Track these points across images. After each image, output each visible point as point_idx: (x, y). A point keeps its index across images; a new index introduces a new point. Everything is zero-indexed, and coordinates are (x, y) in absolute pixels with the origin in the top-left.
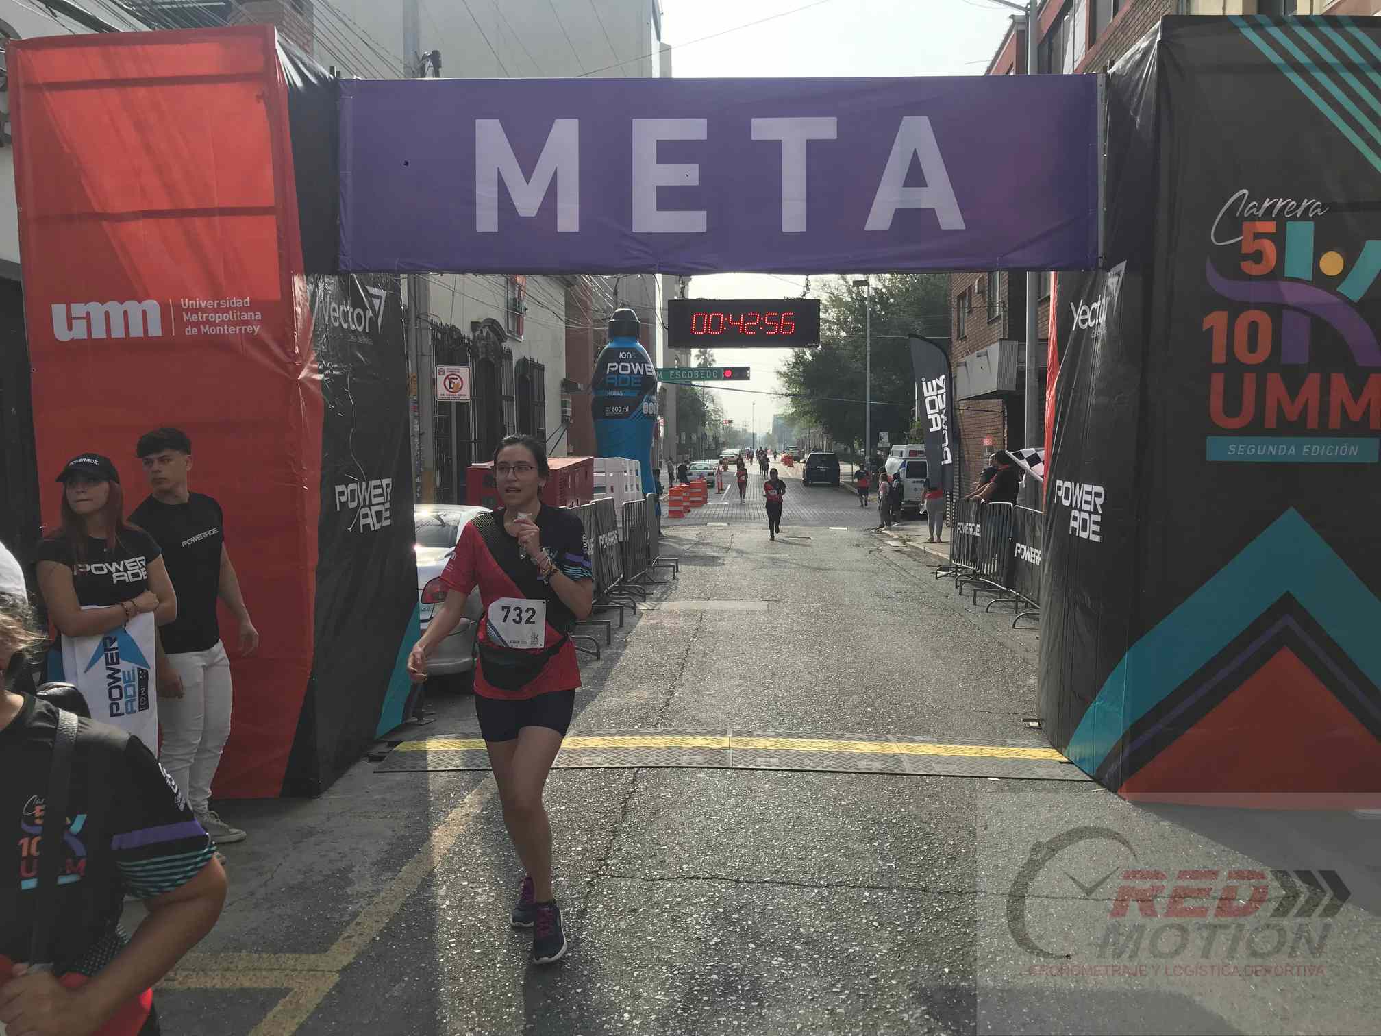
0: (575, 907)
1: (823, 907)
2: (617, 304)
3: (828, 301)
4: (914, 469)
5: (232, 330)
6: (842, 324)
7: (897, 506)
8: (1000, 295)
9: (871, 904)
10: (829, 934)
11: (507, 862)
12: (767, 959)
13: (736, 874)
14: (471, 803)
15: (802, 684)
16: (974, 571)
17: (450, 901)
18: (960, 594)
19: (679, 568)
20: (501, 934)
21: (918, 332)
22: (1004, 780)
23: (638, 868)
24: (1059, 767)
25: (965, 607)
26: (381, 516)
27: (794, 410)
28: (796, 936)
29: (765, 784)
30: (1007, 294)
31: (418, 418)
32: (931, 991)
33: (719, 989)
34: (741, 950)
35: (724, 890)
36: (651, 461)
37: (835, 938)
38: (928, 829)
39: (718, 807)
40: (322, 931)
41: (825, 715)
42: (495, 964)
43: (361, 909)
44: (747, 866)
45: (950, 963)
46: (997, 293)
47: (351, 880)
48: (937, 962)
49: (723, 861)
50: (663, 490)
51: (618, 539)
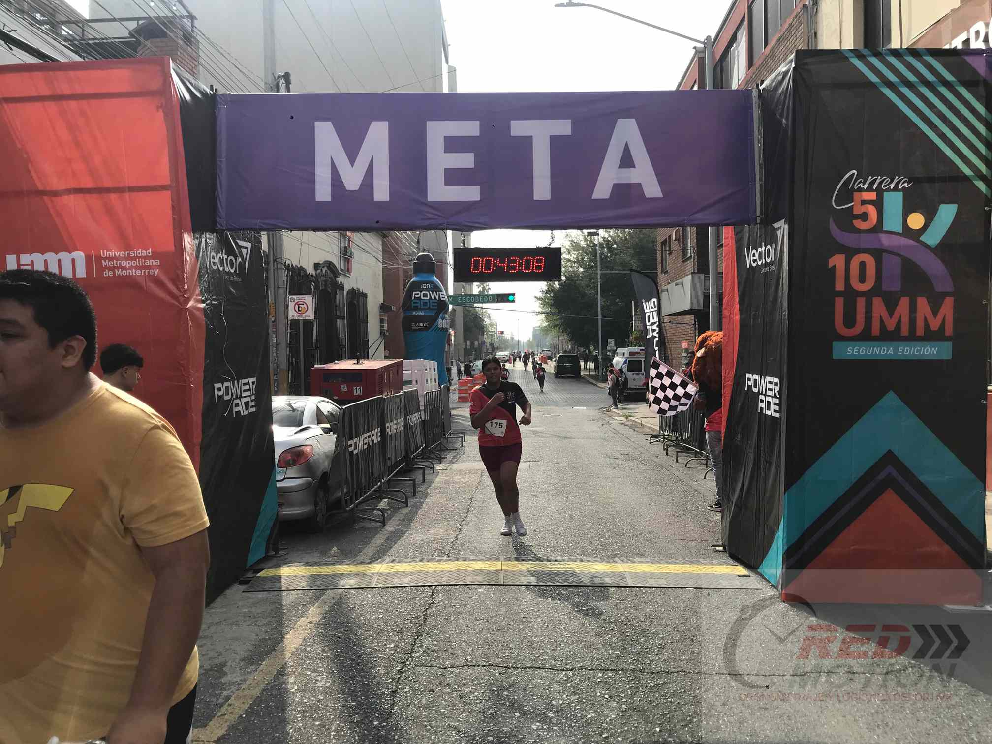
0: (389, 689)
1: (569, 685)
2: (419, 250)
3: (570, 246)
4: (633, 365)
5: (138, 272)
6: (580, 262)
8: (691, 241)
9: (604, 683)
10: (573, 705)
11: (339, 656)
12: (528, 724)
13: (506, 662)
14: (314, 613)
15: (554, 522)
16: (676, 438)
17: (298, 686)
18: (667, 454)
19: (466, 438)
20: (335, 709)
21: (634, 267)
22: (698, 590)
23: (435, 660)
24: (737, 579)
25: (671, 464)
26: (249, 404)
27: (547, 324)
28: (549, 707)
29: (527, 596)
30: (696, 240)
31: (276, 333)
34: (509, 718)
35: (497, 674)
36: (445, 361)
37: (577, 707)
38: (644, 627)
39: (492, 614)
40: (202, 710)
41: (571, 545)
42: (330, 732)
43: (232, 694)
44: (514, 656)
45: (660, 724)
46: (689, 241)
47: (225, 672)
48: (651, 723)
49: (497, 652)
50: (453, 382)
51: (421, 418)
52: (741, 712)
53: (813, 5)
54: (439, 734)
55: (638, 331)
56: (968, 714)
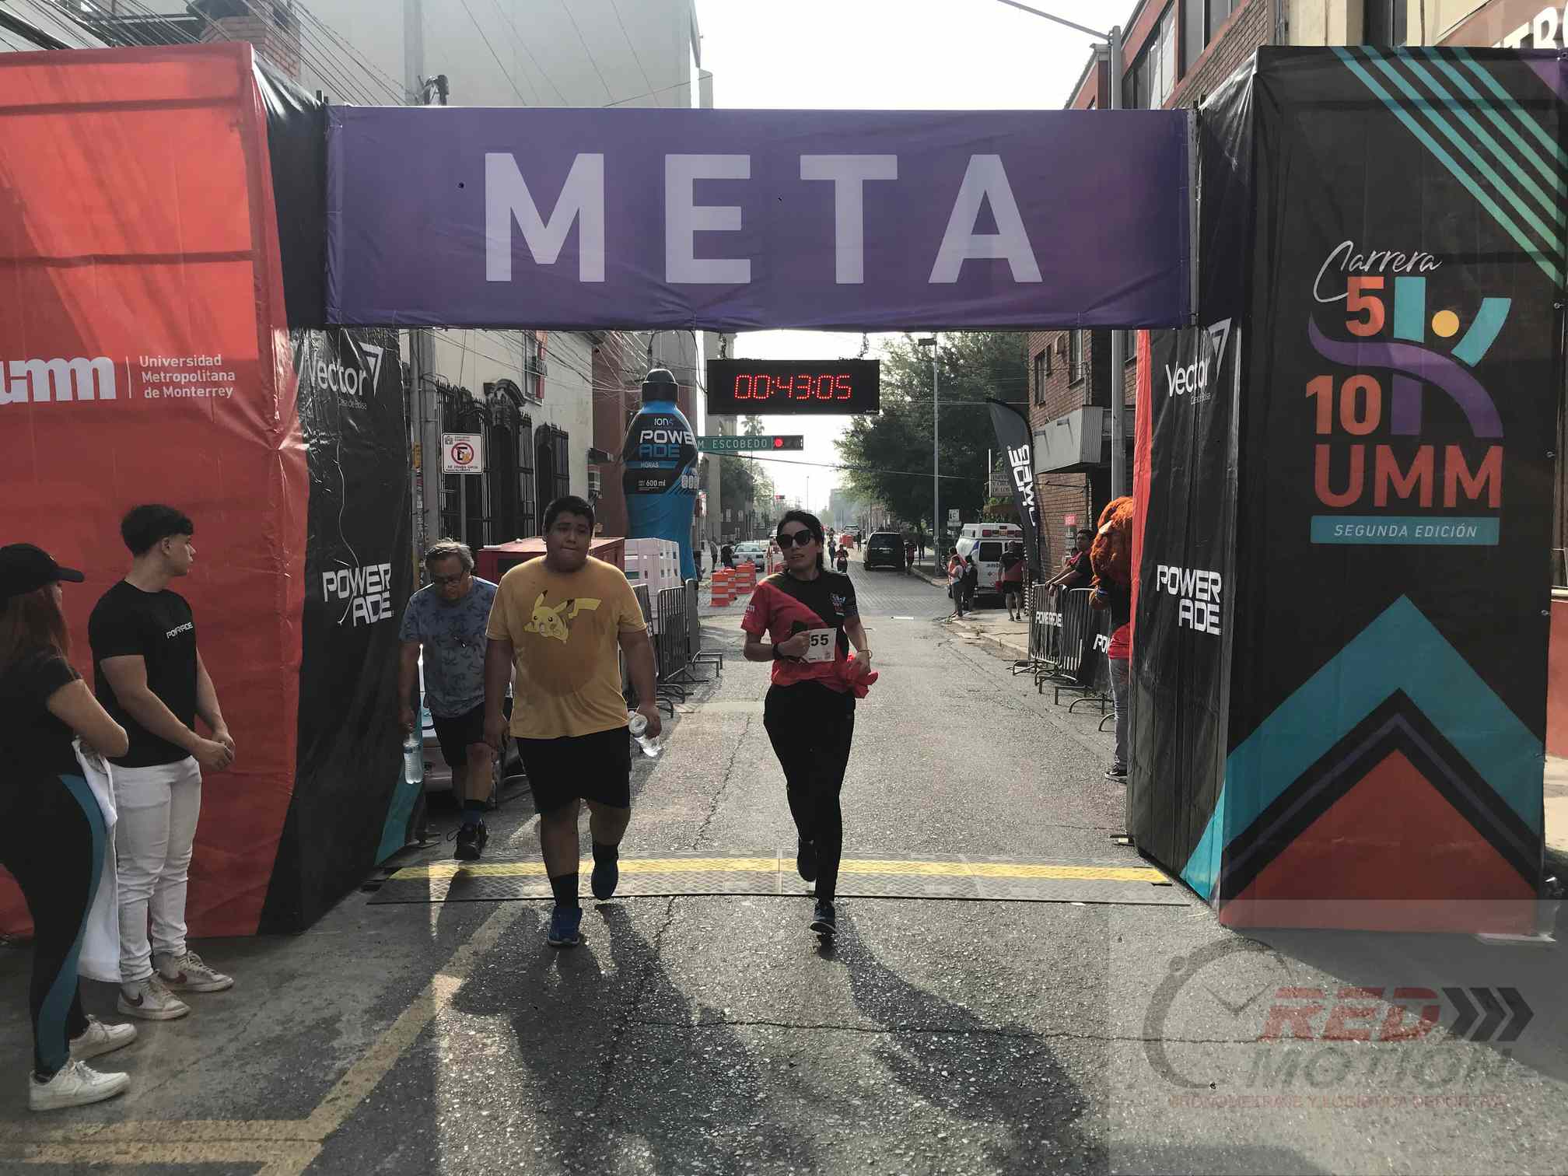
0: (599, 1059)
2: (652, 363)
3: (891, 362)
4: (988, 551)
5: (200, 392)
6: (907, 387)
7: (969, 593)
8: (1083, 355)
9: (942, 1053)
10: (892, 1086)
12: (820, 1117)
13: (785, 1018)
14: (482, 938)
15: (861, 796)
16: (1056, 666)
17: (454, 1053)
18: (1041, 692)
19: (723, 663)
20: (512, 1091)
21: (992, 396)
22: (1089, 906)
23: (673, 1013)
24: (1151, 889)
25: (1046, 707)
26: (379, 607)
27: (854, 484)
28: (854, 1090)
30: (1090, 354)
31: (422, 493)
32: (1008, 1152)
33: (764, 1153)
34: (789, 1106)
35: (771, 1037)
36: (691, 542)
37: (898, 1090)
38: (1004, 963)
39: (765, 940)
40: (302, 1092)
41: (888, 832)
42: (505, 1128)
43: (348, 1066)
44: (797, 1008)
45: (1028, 1118)
46: (1080, 354)
47: (339, 1031)
48: (1014, 1116)
49: (771, 1002)
50: (704, 575)
51: (652, 631)
52: (1156, 1100)
54: (680, 1132)
55: (998, 497)
56: (1515, 1104)
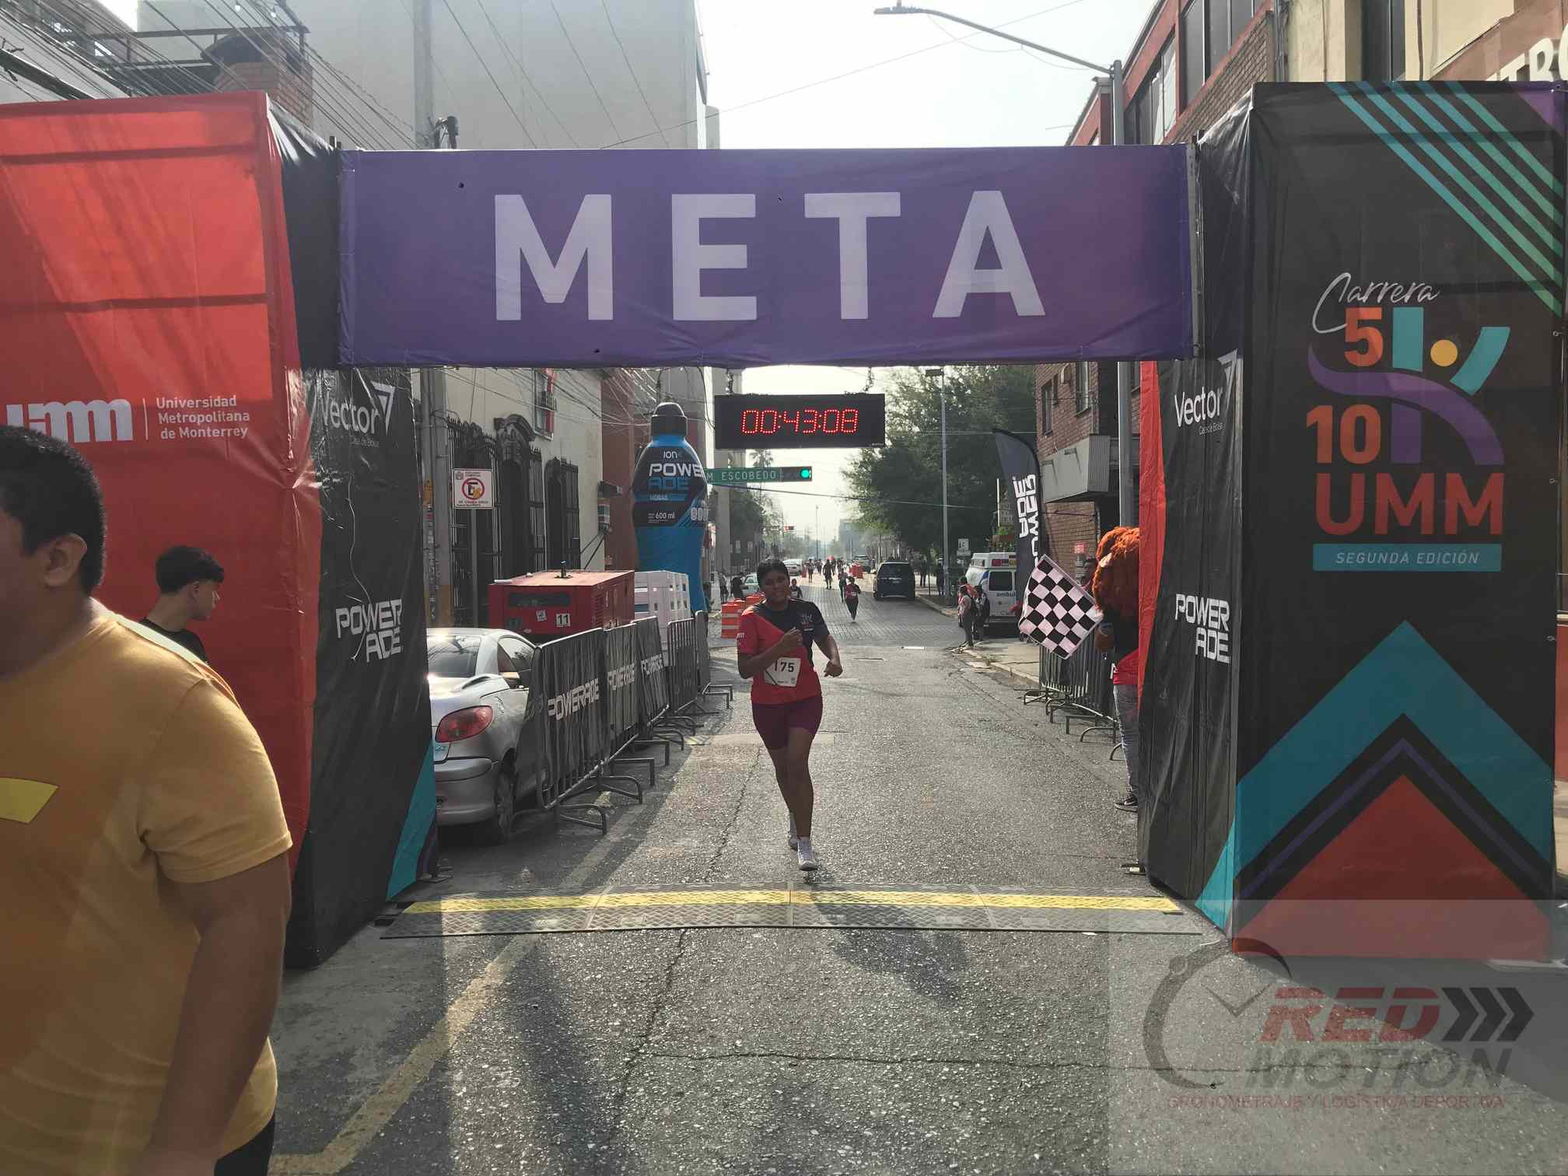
0: (611, 1092)
1: (896, 1086)
2: (660, 397)
3: (898, 393)
4: (998, 580)
5: (216, 433)
6: (914, 418)
7: (980, 622)
8: (1089, 385)
9: (952, 1082)
10: (903, 1117)
11: (534, 1040)
12: (832, 1148)
13: (797, 1049)
14: (493, 973)
15: (872, 828)
16: (1067, 696)
17: (467, 1087)
18: (1052, 721)
19: (734, 695)
20: (526, 1124)
21: (999, 426)
22: (1101, 935)
23: (685, 1045)
24: (1163, 919)
25: (1058, 736)
26: (391, 641)
27: (863, 514)
28: (866, 1121)
29: (831, 944)
30: (1096, 384)
31: (433, 528)
34: (801, 1137)
35: (783, 1069)
36: (700, 573)
37: (910, 1121)
38: (1016, 993)
39: (776, 972)
40: (317, 1126)
41: (899, 864)
42: (519, 1161)
43: (363, 1100)
44: (809, 1040)
45: (1041, 1148)
46: (1087, 383)
47: (352, 1064)
48: (1027, 1146)
49: (783, 1034)
50: (713, 607)
51: (663, 663)
52: (1168, 1129)
53: (1282, 12)
54: (692, 1164)
55: (1006, 527)
56: (1527, 1131)
